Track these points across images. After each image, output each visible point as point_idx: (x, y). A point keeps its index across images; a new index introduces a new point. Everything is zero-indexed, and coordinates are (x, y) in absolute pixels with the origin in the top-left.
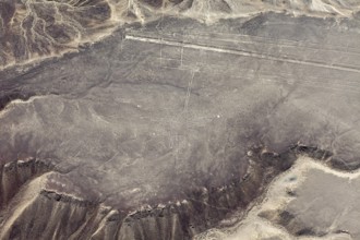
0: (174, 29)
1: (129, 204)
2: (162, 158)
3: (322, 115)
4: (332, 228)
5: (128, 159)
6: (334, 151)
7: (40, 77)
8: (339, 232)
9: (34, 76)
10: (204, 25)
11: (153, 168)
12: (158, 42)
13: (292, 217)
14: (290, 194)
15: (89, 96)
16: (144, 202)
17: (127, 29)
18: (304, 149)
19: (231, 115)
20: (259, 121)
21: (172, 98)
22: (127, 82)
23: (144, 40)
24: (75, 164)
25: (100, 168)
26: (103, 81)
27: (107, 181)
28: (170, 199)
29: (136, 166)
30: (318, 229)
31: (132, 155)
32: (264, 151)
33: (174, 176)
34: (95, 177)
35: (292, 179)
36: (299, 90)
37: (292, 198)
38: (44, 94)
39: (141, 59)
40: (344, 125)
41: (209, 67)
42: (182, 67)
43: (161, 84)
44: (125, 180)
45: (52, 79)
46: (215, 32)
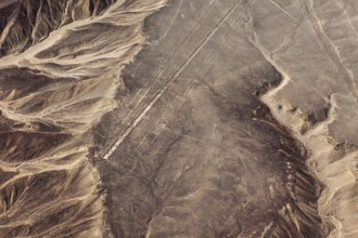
0: (113, 127)
1: (283, 195)
2: (245, 166)
3: (233, 76)
4: (326, 99)
5: (240, 186)
6: (265, 81)
7: (124, 228)
8: (329, 97)
9: (122, 232)
10: (115, 109)
11: (253, 173)
12: (120, 140)
13: (313, 115)
14: (294, 110)
15: (163, 197)
16: (284, 186)
17: (96, 156)
18: (258, 94)
19: (217, 119)
20: (227, 107)
21: (187, 146)
22: (158, 169)
23: (114, 148)
24: (234, 221)
25: (244, 205)
26: (149, 184)
27: (258, 203)
28: (284, 170)
29: (249, 183)
30: (325, 106)
31: (238, 183)
32: (255, 112)
33: (264, 163)
34: (252, 210)
35: (280, 107)
36: (206, 80)
37: (299, 110)
38: (146, 229)
39: (136, 155)
40: (245, 69)
41: (164, 118)
42: (157, 133)
43: (169, 149)
44: (260, 192)
45: (131, 220)
46: (127, 105)
